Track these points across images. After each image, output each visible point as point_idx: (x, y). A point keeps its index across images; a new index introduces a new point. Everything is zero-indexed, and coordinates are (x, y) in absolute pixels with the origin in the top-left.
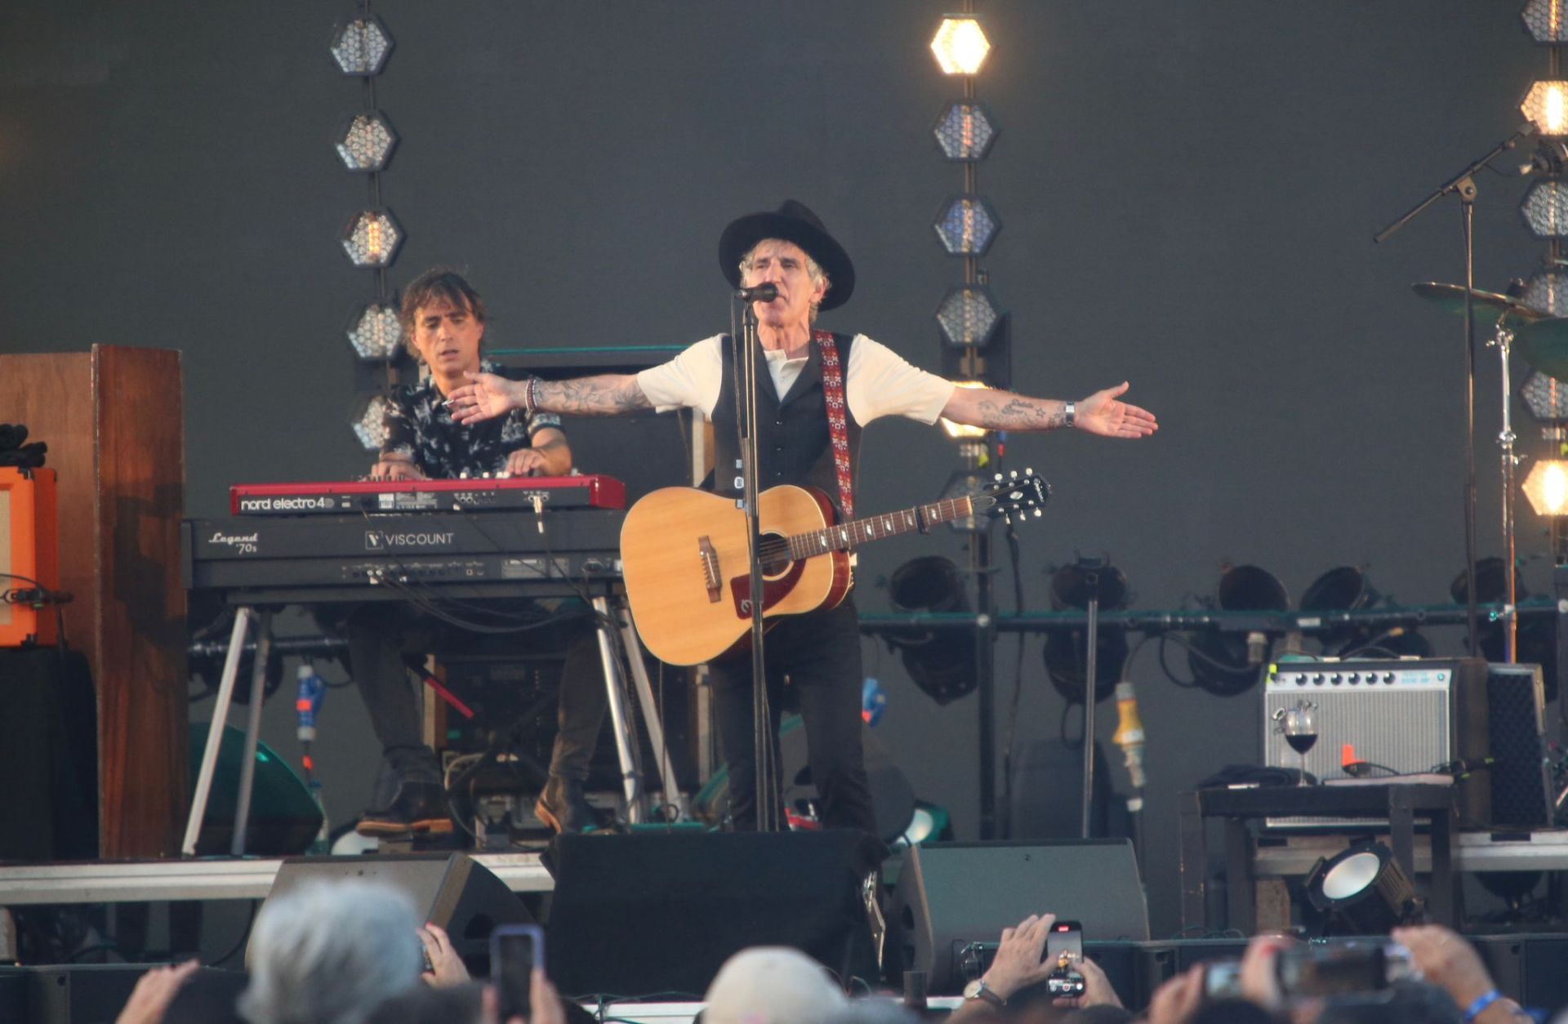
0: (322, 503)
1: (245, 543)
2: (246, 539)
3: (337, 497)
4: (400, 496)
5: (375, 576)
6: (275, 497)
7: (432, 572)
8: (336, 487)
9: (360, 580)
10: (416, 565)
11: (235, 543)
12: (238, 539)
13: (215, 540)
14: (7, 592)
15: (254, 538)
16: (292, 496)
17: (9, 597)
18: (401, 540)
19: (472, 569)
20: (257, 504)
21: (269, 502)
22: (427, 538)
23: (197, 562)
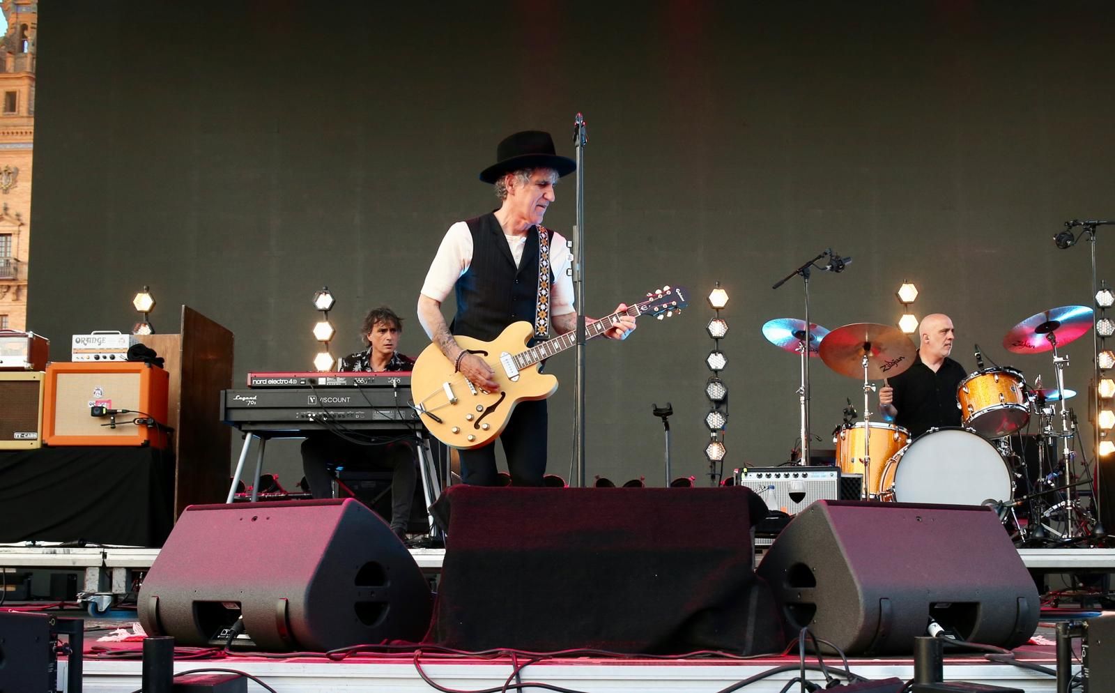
0: (291, 382)
1: (251, 400)
2: (251, 398)
3: (298, 379)
4: (328, 379)
5: (312, 417)
6: (268, 379)
7: (339, 416)
8: (298, 375)
9: (305, 419)
10: (332, 413)
11: (246, 400)
12: (247, 398)
13: (236, 398)
14: (135, 419)
15: (255, 398)
16: (277, 378)
17: (136, 422)
18: (325, 400)
19: (359, 415)
20: (260, 381)
21: (266, 381)
22: (338, 400)
23: (227, 409)
